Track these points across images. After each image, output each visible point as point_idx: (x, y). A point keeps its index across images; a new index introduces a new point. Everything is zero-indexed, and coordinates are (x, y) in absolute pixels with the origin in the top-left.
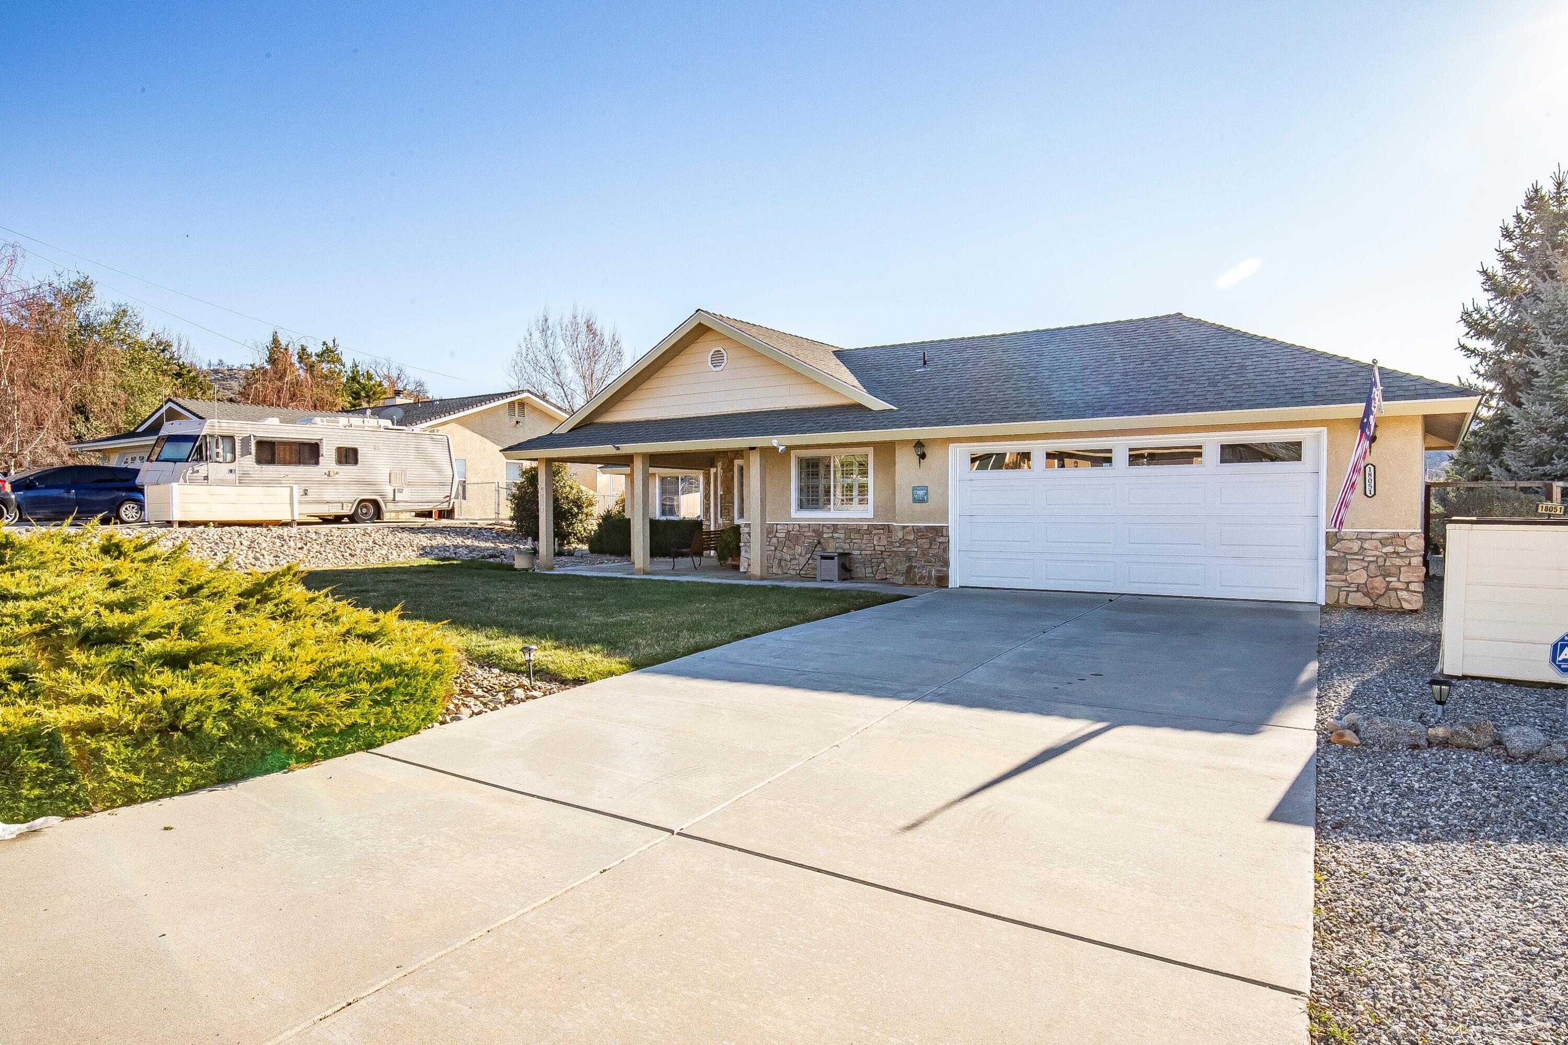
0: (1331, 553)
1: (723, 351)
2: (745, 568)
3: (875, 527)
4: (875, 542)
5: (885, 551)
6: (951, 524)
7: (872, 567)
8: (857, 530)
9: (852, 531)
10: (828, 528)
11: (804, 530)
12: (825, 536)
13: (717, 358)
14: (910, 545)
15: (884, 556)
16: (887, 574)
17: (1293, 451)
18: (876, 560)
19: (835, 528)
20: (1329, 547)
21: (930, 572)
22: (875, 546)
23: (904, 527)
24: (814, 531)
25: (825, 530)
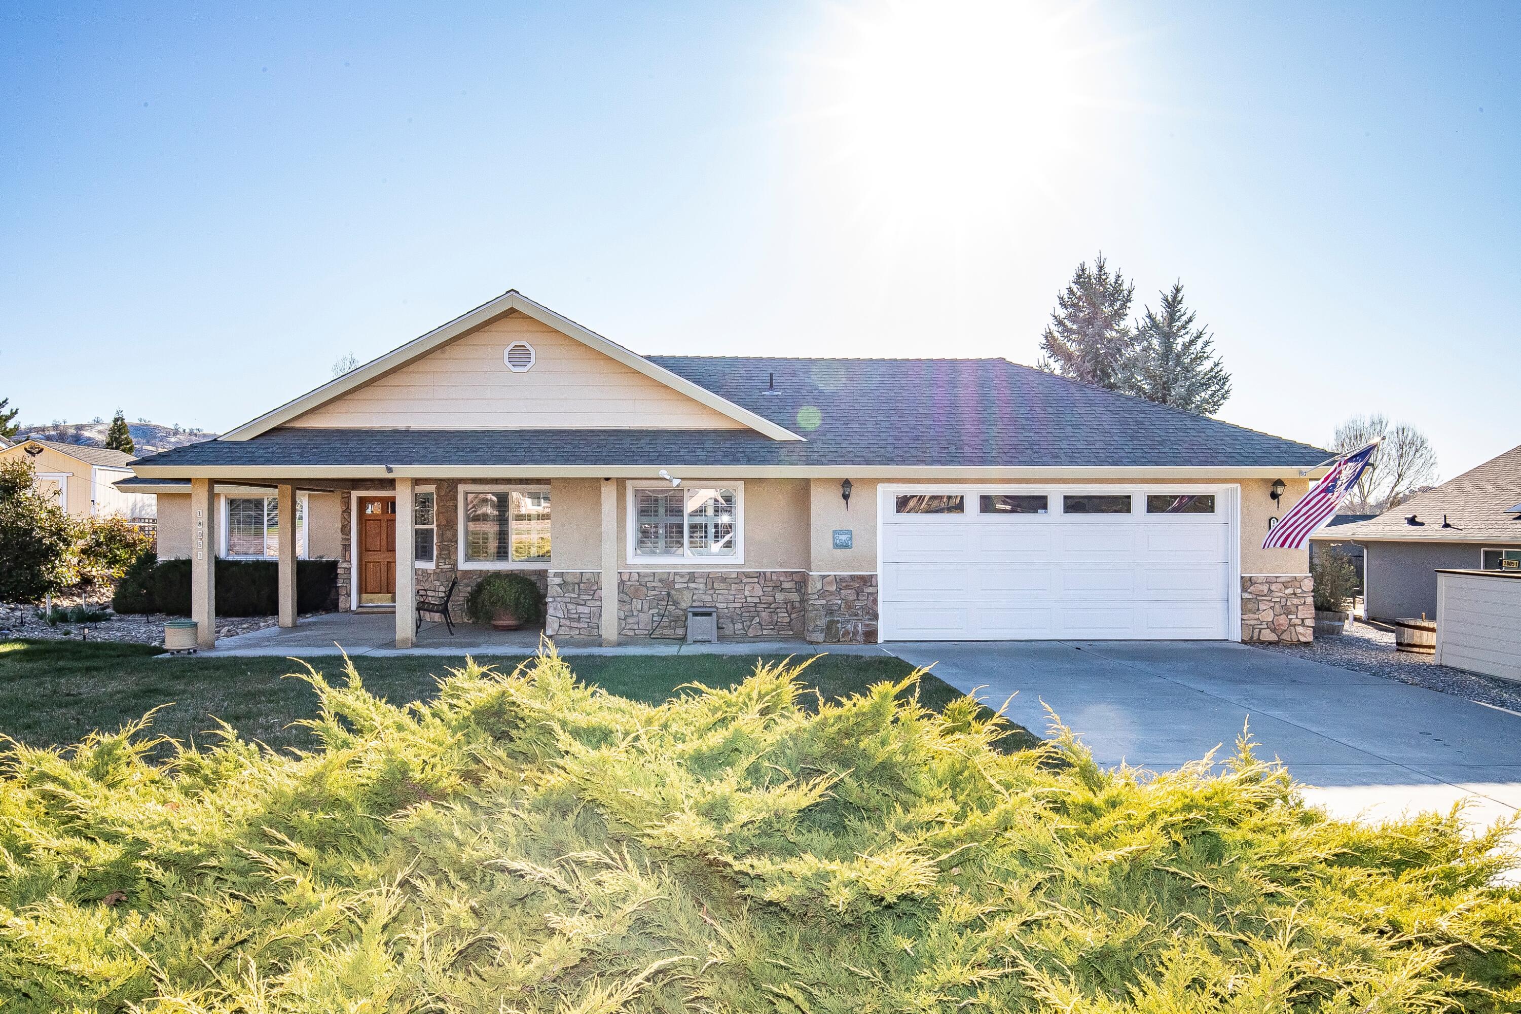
0: (1246, 596)
1: (528, 347)
2: (554, 630)
3: (747, 575)
4: (747, 593)
5: (760, 603)
6: (879, 572)
7: (743, 622)
8: (724, 579)
9: (713, 580)
10: (682, 576)
11: (646, 579)
12: (677, 586)
13: (520, 356)
14: (832, 597)
15: (758, 609)
16: (762, 630)
17: (1204, 504)
18: (748, 614)
19: (692, 577)
20: (1244, 589)
21: (855, 627)
22: (746, 597)
23: (823, 577)
24: (661, 581)
25: (678, 579)
